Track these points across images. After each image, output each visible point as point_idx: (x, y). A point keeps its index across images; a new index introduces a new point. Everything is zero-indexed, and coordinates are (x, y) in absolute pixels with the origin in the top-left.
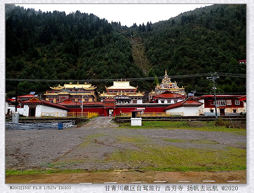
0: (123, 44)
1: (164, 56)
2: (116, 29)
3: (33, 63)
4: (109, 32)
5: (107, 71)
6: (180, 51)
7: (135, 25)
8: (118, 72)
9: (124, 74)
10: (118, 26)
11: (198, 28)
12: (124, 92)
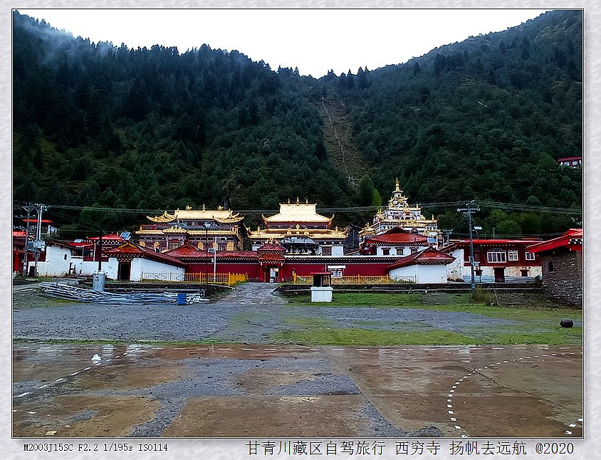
0: (304, 117)
1: (396, 145)
2: (288, 84)
3: (110, 162)
4: (272, 91)
5: (267, 179)
6: (431, 134)
7: (331, 74)
8: (291, 182)
9: (304, 185)
10: (292, 76)
11: (472, 82)
12: (303, 228)
